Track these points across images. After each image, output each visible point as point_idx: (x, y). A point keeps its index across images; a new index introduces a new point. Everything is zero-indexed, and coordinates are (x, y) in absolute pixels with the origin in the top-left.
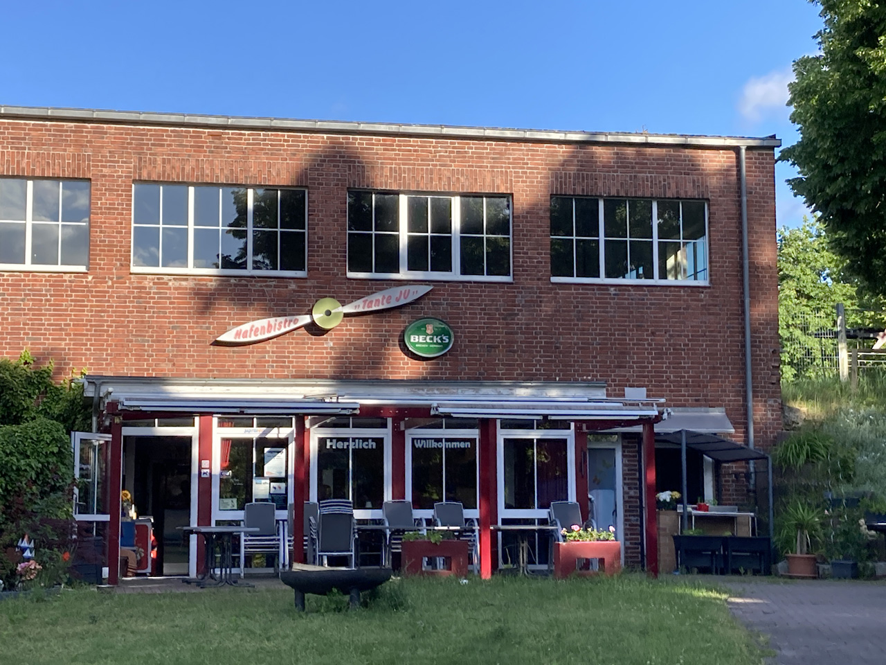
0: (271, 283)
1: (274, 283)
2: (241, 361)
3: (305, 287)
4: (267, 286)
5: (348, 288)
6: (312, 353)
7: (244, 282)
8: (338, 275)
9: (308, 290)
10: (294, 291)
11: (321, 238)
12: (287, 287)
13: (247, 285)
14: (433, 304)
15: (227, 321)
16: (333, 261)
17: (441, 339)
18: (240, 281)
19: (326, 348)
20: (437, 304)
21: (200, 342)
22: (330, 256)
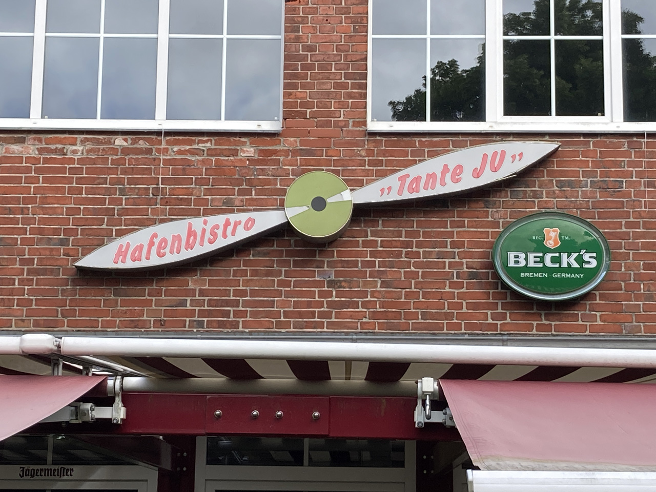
0: (201, 146)
1: (208, 145)
2: (133, 314)
3: (275, 152)
4: (193, 152)
5: (370, 152)
6: (288, 294)
7: (142, 144)
8: (347, 125)
9: (282, 158)
10: (252, 161)
11: (311, 49)
12: (235, 153)
13: (149, 151)
14: (561, 184)
15: (104, 226)
16: (336, 96)
17: (580, 260)
18: (134, 142)
19: (319, 284)
20: (570, 184)
21: (44, 272)
22: (329, 86)
